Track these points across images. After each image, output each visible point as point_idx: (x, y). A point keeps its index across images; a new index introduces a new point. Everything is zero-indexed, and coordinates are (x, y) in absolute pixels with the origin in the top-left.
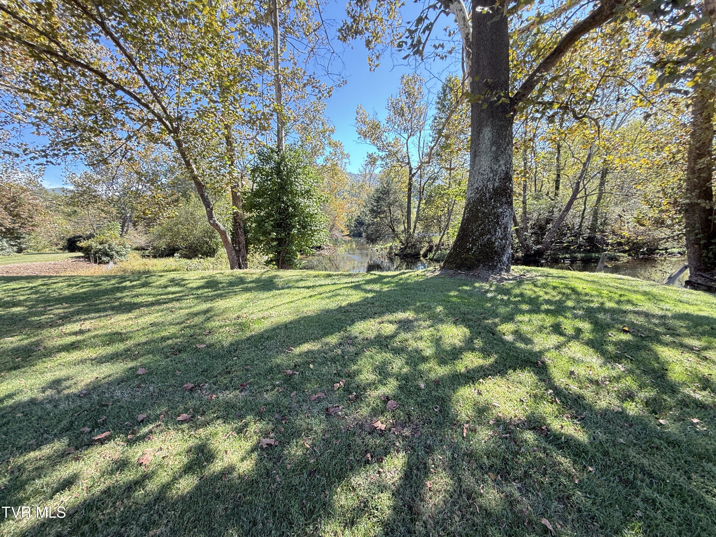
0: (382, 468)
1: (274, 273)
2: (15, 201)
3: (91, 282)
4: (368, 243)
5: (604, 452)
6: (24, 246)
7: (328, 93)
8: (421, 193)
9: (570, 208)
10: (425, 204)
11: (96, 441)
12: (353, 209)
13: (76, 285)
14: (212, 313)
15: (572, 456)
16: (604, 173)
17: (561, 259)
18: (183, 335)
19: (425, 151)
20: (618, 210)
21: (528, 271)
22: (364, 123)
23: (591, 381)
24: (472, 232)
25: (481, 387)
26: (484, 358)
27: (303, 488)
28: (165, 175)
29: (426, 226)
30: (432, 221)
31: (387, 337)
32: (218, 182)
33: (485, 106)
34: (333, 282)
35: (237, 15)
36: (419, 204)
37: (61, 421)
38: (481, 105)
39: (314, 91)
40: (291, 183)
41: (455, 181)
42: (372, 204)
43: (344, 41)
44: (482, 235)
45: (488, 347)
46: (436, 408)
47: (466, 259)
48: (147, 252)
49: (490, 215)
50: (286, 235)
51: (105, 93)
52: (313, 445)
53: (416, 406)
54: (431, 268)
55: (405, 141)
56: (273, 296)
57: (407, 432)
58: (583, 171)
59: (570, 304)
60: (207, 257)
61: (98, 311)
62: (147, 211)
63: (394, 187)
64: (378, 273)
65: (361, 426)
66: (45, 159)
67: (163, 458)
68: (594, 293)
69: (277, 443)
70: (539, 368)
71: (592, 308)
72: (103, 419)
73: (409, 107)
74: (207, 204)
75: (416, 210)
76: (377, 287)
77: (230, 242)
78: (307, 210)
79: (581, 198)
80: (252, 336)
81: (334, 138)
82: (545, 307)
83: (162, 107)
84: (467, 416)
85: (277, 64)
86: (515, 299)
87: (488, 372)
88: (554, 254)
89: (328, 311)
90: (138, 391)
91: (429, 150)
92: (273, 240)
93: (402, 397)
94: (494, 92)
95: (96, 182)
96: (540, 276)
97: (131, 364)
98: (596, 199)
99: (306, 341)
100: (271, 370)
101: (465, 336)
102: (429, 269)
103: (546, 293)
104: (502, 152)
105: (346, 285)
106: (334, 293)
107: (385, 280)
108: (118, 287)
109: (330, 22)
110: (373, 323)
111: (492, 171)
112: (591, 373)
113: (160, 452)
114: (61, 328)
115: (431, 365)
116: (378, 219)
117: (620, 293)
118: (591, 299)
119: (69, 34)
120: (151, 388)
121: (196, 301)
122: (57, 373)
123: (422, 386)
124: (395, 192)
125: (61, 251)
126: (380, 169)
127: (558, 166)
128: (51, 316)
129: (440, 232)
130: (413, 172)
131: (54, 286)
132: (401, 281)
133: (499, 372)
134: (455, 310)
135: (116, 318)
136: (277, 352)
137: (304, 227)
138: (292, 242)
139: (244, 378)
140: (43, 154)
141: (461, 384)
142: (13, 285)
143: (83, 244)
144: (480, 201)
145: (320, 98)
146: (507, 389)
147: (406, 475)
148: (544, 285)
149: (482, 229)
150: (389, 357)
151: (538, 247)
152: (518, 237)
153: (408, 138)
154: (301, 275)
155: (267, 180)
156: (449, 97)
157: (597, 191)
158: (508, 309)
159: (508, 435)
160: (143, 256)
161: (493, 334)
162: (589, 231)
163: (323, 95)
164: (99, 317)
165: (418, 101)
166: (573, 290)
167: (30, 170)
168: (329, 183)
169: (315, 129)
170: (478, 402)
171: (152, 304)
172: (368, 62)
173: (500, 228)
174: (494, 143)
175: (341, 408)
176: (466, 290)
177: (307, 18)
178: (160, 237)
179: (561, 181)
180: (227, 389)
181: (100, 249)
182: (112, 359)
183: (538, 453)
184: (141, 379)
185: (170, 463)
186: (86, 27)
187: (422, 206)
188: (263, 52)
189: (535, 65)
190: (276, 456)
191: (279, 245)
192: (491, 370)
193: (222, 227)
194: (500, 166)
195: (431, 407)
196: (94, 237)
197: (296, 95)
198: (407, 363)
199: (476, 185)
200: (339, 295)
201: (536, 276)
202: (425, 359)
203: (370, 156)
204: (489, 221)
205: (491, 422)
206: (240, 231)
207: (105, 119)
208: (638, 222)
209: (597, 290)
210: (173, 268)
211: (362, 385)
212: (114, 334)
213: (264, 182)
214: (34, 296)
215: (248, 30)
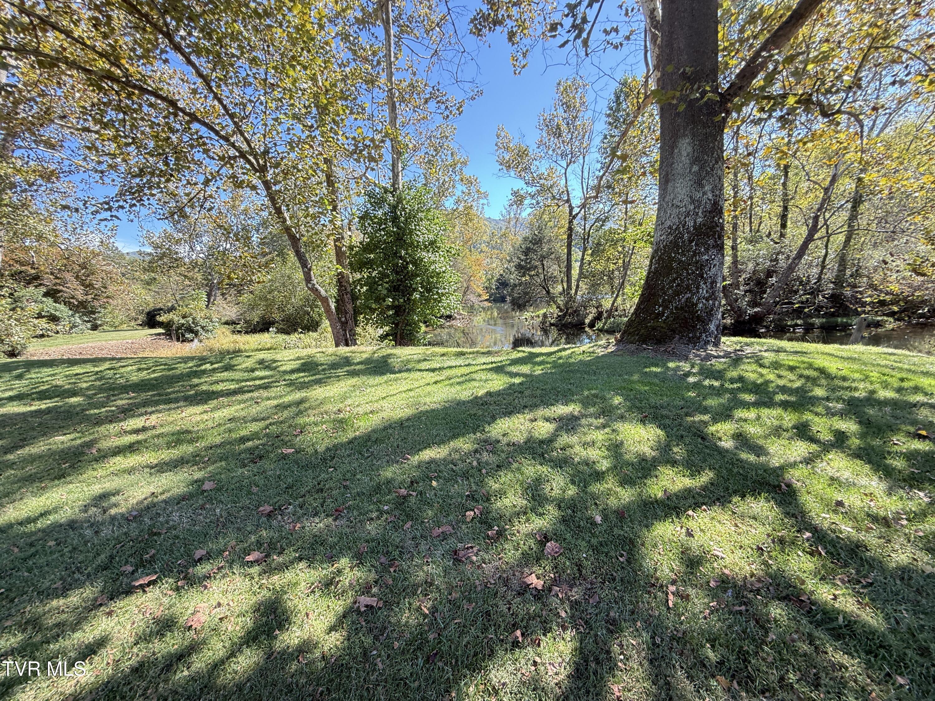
0: (539, 655)
1: (389, 351)
2: (86, 268)
3: (165, 365)
4: (513, 310)
5: (920, 649)
6: (99, 322)
7: (458, 109)
8: (585, 240)
9: (804, 254)
10: (592, 255)
11: (137, 587)
12: (494, 265)
13: (147, 369)
14: (307, 405)
15: (863, 655)
16: (857, 201)
17: (790, 326)
18: (267, 435)
19: (591, 183)
20: (878, 255)
21: (747, 345)
22: (507, 149)
23: (875, 519)
24: (662, 289)
25: (692, 524)
26: (692, 476)
27: (417, 684)
28: (258, 231)
29: (593, 285)
30: (602, 278)
31: (542, 442)
32: (316, 234)
33: (682, 108)
34: (467, 363)
35: (338, 15)
36: (583, 256)
37: (99, 555)
38: (676, 106)
39: (439, 108)
40: (411, 232)
41: (634, 222)
42: (518, 258)
43: (479, 35)
44: (677, 293)
45: (696, 459)
46: (622, 556)
47: (654, 329)
48: (239, 326)
49: (689, 264)
50: (405, 301)
51: (178, 127)
52: (434, 610)
53: (590, 552)
54: (602, 342)
55: (563, 171)
56: (386, 382)
57: (576, 594)
58: (824, 200)
59: (819, 392)
60: (308, 331)
61: (169, 401)
62: (232, 275)
63: (548, 233)
64: (528, 349)
65: (506, 582)
66: (109, 213)
67: (221, 619)
68: (857, 376)
69: (381, 604)
70: (783, 494)
71: (858, 399)
72: (151, 554)
73: (568, 124)
74: (304, 264)
75: (579, 264)
76: (525, 369)
77: (334, 311)
78: (433, 267)
79: (819, 239)
80: (355, 438)
81: (468, 172)
82: (780, 397)
83: (246, 139)
84: (672, 570)
85: (390, 75)
86: (731, 386)
87: (701, 500)
88: (779, 320)
89: (460, 403)
90: (201, 514)
91: (596, 181)
92: (389, 308)
93: (568, 536)
94: (696, 86)
95: (177, 242)
96: (765, 351)
97: (198, 475)
98: (843, 239)
99: (428, 446)
100: (378, 489)
101: (659, 442)
102: (600, 343)
103: (780, 377)
104: (708, 173)
105: (484, 367)
106: (467, 378)
107: (538, 359)
108: (196, 371)
109: (458, 10)
110: (523, 420)
111: (693, 201)
112: (872, 504)
113: (218, 609)
114: (122, 424)
115: (610, 486)
116: (528, 278)
117: (899, 376)
118: (853, 385)
119: (132, 54)
120: (218, 511)
121: (288, 389)
122: (107, 485)
123: (598, 519)
124: (550, 241)
125: (140, 328)
126: (529, 210)
127: (785, 195)
128: (114, 408)
129: (613, 293)
130: (574, 213)
131: (122, 370)
132: (561, 361)
133: (718, 499)
134: (641, 401)
135: (188, 411)
136: (388, 462)
137: (429, 291)
138: (413, 310)
139: (340, 500)
140: (106, 207)
141: (657, 517)
142: (77, 369)
143: (163, 318)
144: (675, 245)
145: (448, 116)
146: (733, 528)
147: (577, 670)
148: (776, 365)
149: (678, 285)
150: (546, 473)
151: (756, 310)
152: (726, 296)
153: (568, 166)
154: (424, 353)
155: (380, 230)
156: (624, 106)
157: (846, 228)
158: (722, 401)
159: (743, 608)
160: (233, 332)
161: (703, 438)
162: (832, 286)
163: (451, 112)
164: (169, 409)
165: (580, 115)
166: (822, 371)
167: (102, 229)
168: (461, 232)
169: (442, 161)
170: (687, 549)
171: (234, 392)
172: (512, 62)
173: (705, 283)
174: (696, 160)
175: (475, 549)
176: (655, 372)
177: (428, 11)
178: (253, 307)
179: (789, 216)
180: (316, 514)
181: (183, 325)
182: (175, 467)
183: (799, 644)
184: (206, 497)
185: (229, 628)
186: (153, 44)
187: (588, 258)
188: (372, 61)
189: (758, 44)
190: (379, 625)
191: (397, 314)
192: (705, 497)
193: (323, 293)
194: (704, 193)
195: (613, 554)
196: (175, 309)
197: (416, 116)
198: (573, 482)
199: (668, 223)
200: (475, 380)
201: (761, 351)
202: (599, 476)
203: (515, 193)
204: (688, 273)
205: (712, 584)
206: (347, 298)
207: (177, 159)
208: (914, 271)
209: (860, 372)
210: (269, 345)
211: (508, 514)
212: (183, 433)
213: (376, 232)
214: (98, 383)
215: (352, 33)
